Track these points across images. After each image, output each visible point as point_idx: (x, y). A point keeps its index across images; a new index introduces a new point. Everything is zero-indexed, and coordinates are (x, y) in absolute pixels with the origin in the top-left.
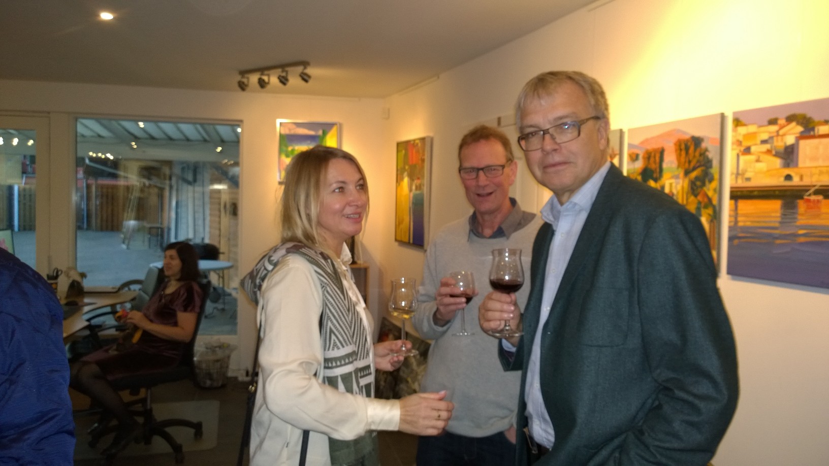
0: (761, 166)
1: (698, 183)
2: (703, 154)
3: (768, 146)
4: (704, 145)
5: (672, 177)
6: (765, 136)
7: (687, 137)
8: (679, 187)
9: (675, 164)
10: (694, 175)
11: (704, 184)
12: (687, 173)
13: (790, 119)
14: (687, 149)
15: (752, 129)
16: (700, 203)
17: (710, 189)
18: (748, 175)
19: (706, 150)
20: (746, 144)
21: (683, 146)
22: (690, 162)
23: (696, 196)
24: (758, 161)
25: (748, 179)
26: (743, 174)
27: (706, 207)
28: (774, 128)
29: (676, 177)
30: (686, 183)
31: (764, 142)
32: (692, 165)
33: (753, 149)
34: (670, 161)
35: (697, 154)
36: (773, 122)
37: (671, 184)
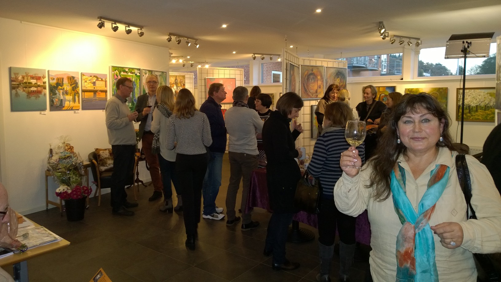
0: (89, 85)
1: (74, 88)
2: (75, 81)
3: (90, 81)
4: (75, 79)
5: (67, 86)
6: (90, 79)
7: (71, 76)
8: (69, 89)
9: (67, 83)
10: (73, 86)
11: (76, 88)
12: (71, 85)
13: (94, 76)
14: (71, 79)
15: (87, 77)
16: (75, 93)
17: (77, 89)
18: (86, 87)
19: (76, 80)
20: (86, 80)
21: (69, 78)
22: (72, 82)
23: (74, 91)
24: (88, 84)
25: (86, 88)
26: (85, 87)
27: (77, 94)
28: (91, 78)
29: (68, 86)
30: (71, 88)
31: (89, 80)
32: (72, 83)
33: (87, 81)
34: (66, 81)
35: (74, 81)
36: (91, 76)
37: (66, 88)
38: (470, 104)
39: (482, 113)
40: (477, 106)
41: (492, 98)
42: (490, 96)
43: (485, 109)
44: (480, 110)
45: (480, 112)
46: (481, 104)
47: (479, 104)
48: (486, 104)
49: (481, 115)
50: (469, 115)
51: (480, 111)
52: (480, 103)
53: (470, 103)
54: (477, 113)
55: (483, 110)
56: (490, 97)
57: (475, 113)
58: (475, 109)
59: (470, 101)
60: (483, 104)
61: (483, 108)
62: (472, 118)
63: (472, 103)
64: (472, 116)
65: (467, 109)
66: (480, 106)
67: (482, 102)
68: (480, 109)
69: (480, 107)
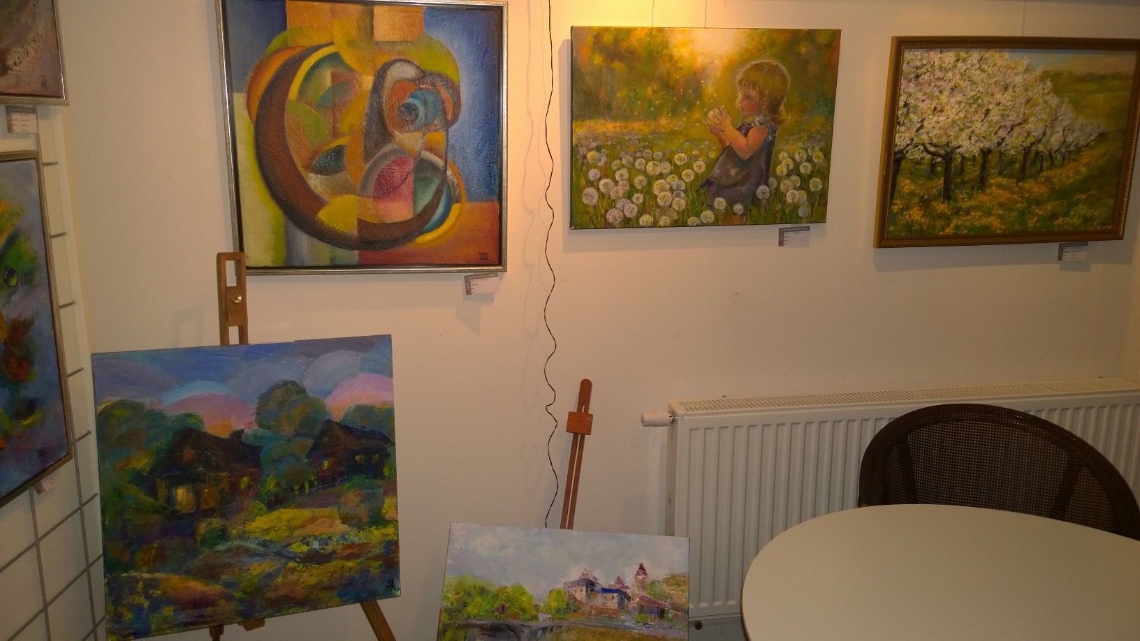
38: (954, 144)
39: (1004, 196)
40: (986, 153)
41: (1059, 106)
42: (1056, 90)
43: (1023, 168)
44: (1000, 179)
45: (999, 190)
46: (1008, 141)
47: (995, 140)
48: (1031, 140)
49: (1001, 205)
50: (942, 207)
51: (999, 186)
52: (1002, 133)
53: (957, 137)
54: (982, 197)
55: (1010, 176)
56: (1054, 101)
57: (970, 197)
58: (973, 172)
59: (954, 122)
60: (1014, 143)
61: (1012, 162)
62: (958, 227)
63: (964, 135)
64: (957, 212)
65: (938, 175)
66: (1001, 154)
67: (1012, 128)
68: (1000, 174)
69: (1000, 161)
